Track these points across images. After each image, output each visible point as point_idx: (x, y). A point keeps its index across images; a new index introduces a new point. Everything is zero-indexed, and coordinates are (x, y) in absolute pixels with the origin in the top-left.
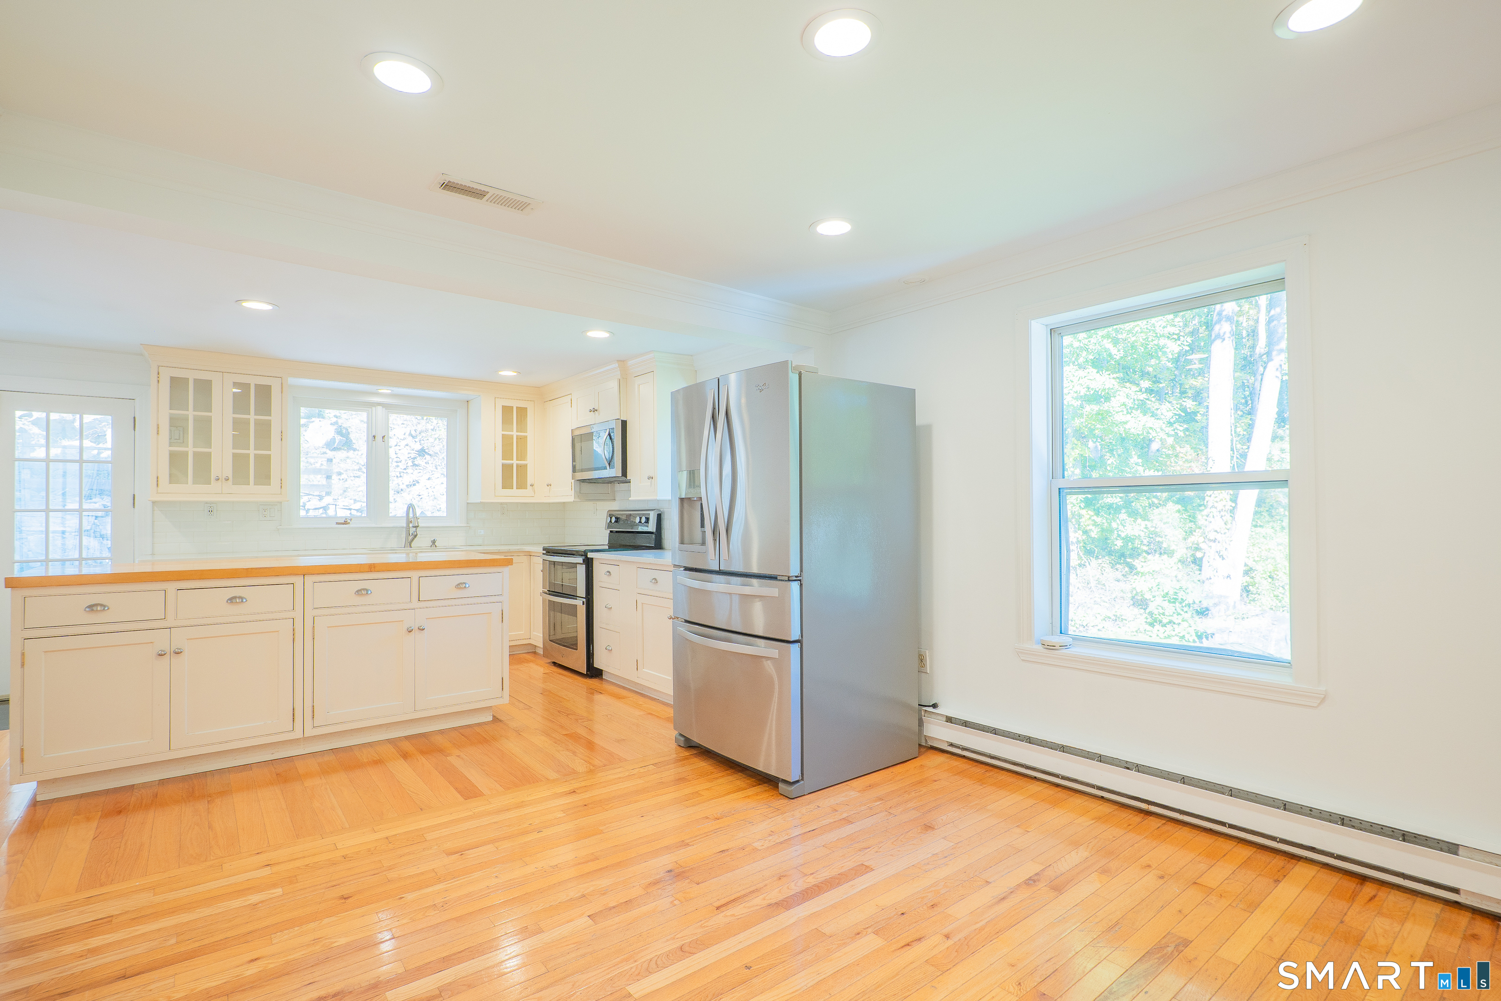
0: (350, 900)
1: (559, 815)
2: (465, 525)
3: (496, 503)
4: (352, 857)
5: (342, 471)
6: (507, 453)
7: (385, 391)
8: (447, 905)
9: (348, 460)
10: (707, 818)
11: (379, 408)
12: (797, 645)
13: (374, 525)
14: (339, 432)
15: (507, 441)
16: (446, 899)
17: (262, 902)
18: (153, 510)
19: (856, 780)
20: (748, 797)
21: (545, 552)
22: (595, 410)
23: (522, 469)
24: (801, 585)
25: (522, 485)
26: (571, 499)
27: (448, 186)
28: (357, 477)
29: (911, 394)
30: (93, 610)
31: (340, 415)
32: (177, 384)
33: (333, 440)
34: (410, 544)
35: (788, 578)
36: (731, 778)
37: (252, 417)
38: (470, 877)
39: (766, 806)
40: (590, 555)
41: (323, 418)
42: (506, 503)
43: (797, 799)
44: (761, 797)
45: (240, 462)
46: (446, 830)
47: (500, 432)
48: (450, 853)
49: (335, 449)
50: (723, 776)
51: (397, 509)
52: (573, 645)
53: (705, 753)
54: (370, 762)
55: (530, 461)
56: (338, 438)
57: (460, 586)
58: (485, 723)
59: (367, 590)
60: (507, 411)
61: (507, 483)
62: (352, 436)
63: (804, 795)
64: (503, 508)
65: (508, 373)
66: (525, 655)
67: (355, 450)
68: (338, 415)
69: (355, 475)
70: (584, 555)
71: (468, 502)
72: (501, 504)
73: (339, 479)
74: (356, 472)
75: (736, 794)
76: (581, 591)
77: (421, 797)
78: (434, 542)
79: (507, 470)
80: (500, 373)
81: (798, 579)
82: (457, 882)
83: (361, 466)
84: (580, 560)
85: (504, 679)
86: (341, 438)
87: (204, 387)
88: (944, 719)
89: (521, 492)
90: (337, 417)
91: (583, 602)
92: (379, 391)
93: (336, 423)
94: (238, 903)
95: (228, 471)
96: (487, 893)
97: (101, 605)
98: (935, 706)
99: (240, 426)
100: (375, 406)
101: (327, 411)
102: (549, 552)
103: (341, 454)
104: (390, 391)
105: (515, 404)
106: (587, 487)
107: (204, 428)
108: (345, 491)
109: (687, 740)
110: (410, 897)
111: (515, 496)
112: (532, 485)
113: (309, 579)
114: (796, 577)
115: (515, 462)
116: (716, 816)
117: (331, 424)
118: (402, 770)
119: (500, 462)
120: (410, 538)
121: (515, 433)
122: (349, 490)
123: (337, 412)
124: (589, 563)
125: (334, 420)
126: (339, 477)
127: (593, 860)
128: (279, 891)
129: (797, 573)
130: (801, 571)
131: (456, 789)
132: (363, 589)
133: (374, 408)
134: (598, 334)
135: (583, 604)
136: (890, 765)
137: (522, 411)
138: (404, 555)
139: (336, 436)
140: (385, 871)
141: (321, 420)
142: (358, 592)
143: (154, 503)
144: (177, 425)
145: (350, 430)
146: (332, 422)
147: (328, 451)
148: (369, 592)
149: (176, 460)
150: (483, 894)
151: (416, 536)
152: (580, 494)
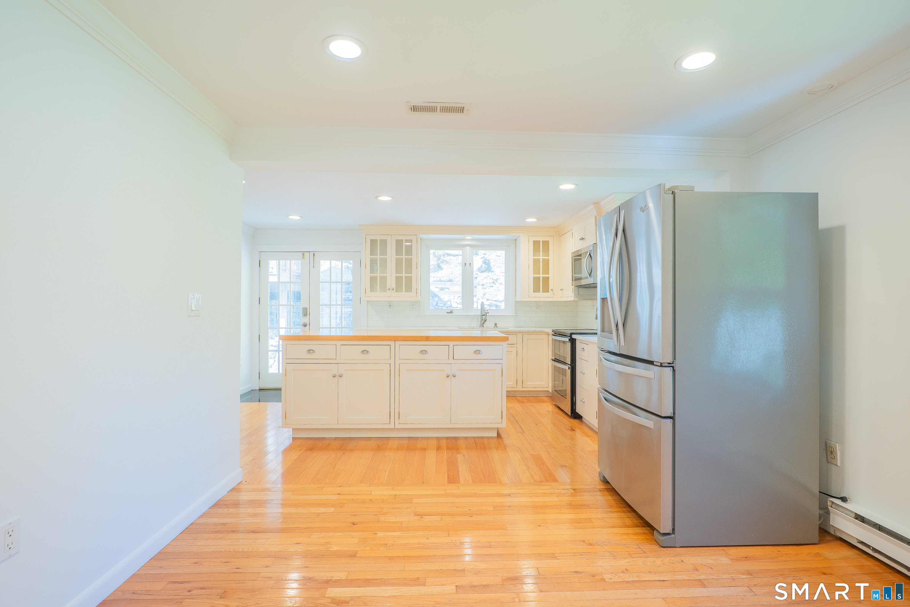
0: (355, 526)
1: (490, 509)
2: (514, 315)
3: (532, 301)
4: (373, 501)
5: (484, 284)
6: (536, 270)
7: (469, 237)
8: (393, 547)
9: (488, 278)
10: (584, 541)
11: (468, 247)
12: (670, 421)
13: (465, 314)
14: (485, 263)
15: (536, 262)
16: (395, 543)
17: (323, 513)
18: (367, 305)
19: (735, 548)
20: (627, 534)
21: (553, 333)
22: (582, 239)
23: (546, 280)
24: (674, 370)
25: (546, 289)
26: (572, 299)
27: (415, 109)
28: (492, 287)
29: (814, 197)
30: (309, 352)
31: (486, 253)
32: (373, 242)
33: (481, 267)
34: (482, 325)
35: (661, 364)
36: (623, 515)
37: (404, 257)
38: (415, 533)
39: (637, 547)
40: (574, 336)
41: (478, 255)
42: (539, 302)
43: (668, 548)
44: (637, 537)
45: (398, 280)
46: (425, 499)
47: (532, 258)
48: (416, 515)
49: (482, 272)
50: (617, 512)
51: (477, 306)
52: (564, 396)
53: (612, 491)
54: (421, 448)
55: (551, 276)
56: (484, 265)
57: (477, 352)
58: (491, 437)
59: (426, 351)
60: (536, 244)
61: (536, 289)
62: (491, 264)
63: (675, 547)
64: (538, 304)
65: (531, 220)
66: (544, 397)
67: (492, 272)
68: (485, 253)
69: (491, 286)
70: (569, 336)
71: (516, 300)
72: (536, 302)
73: (482, 288)
74: (491, 284)
75: (619, 529)
76: (569, 361)
77: (428, 476)
78: (496, 324)
79: (536, 280)
80: (526, 220)
81: (671, 365)
82: (407, 534)
83: (494, 281)
84: (567, 339)
85: (503, 412)
86: (485, 265)
87: (384, 242)
88: (853, 515)
89: (546, 294)
90: (484, 254)
91: (569, 368)
92: (466, 238)
93: (484, 257)
94: (314, 510)
95: (394, 286)
96: (415, 547)
97: (313, 350)
98: (844, 499)
99: (399, 263)
100: (466, 247)
101: (480, 251)
102: (556, 334)
103: (485, 274)
104: (471, 238)
105: (541, 239)
106: (582, 291)
107: (384, 262)
108: (484, 295)
109: (604, 477)
110: (380, 534)
111: (541, 296)
112: (552, 290)
113: (398, 343)
114: (669, 363)
115: (541, 276)
116: (591, 542)
117: (481, 258)
118: (432, 457)
119: (532, 275)
120: (483, 322)
121: (541, 257)
122: (487, 294)
123: (484, 252)
124: (573, 342)
125: (483, 256)
126: (482, 287)
127: (487, 547)
128: (332, 510)
129: (670, 360)
130: (674, 358)
131: (448, 475)
132: (424, 350)
133: (465, 248)
134: (567, 187)
135: (569, 369)
136: (781, 544)
137: (546, 244)
138: (480, 332)
139: (482, 265)
140: (381, 515)
141: (476, 256)
142: (422, 352)
143: (368, 301)
144: (373, 262)
145: (490, 261)
146: (481, 257)
147: (479, 273)
148: (427, 352)
149: (373, 280)
150: (414, 546)
151: (486, 321)
152: (578, 295)
